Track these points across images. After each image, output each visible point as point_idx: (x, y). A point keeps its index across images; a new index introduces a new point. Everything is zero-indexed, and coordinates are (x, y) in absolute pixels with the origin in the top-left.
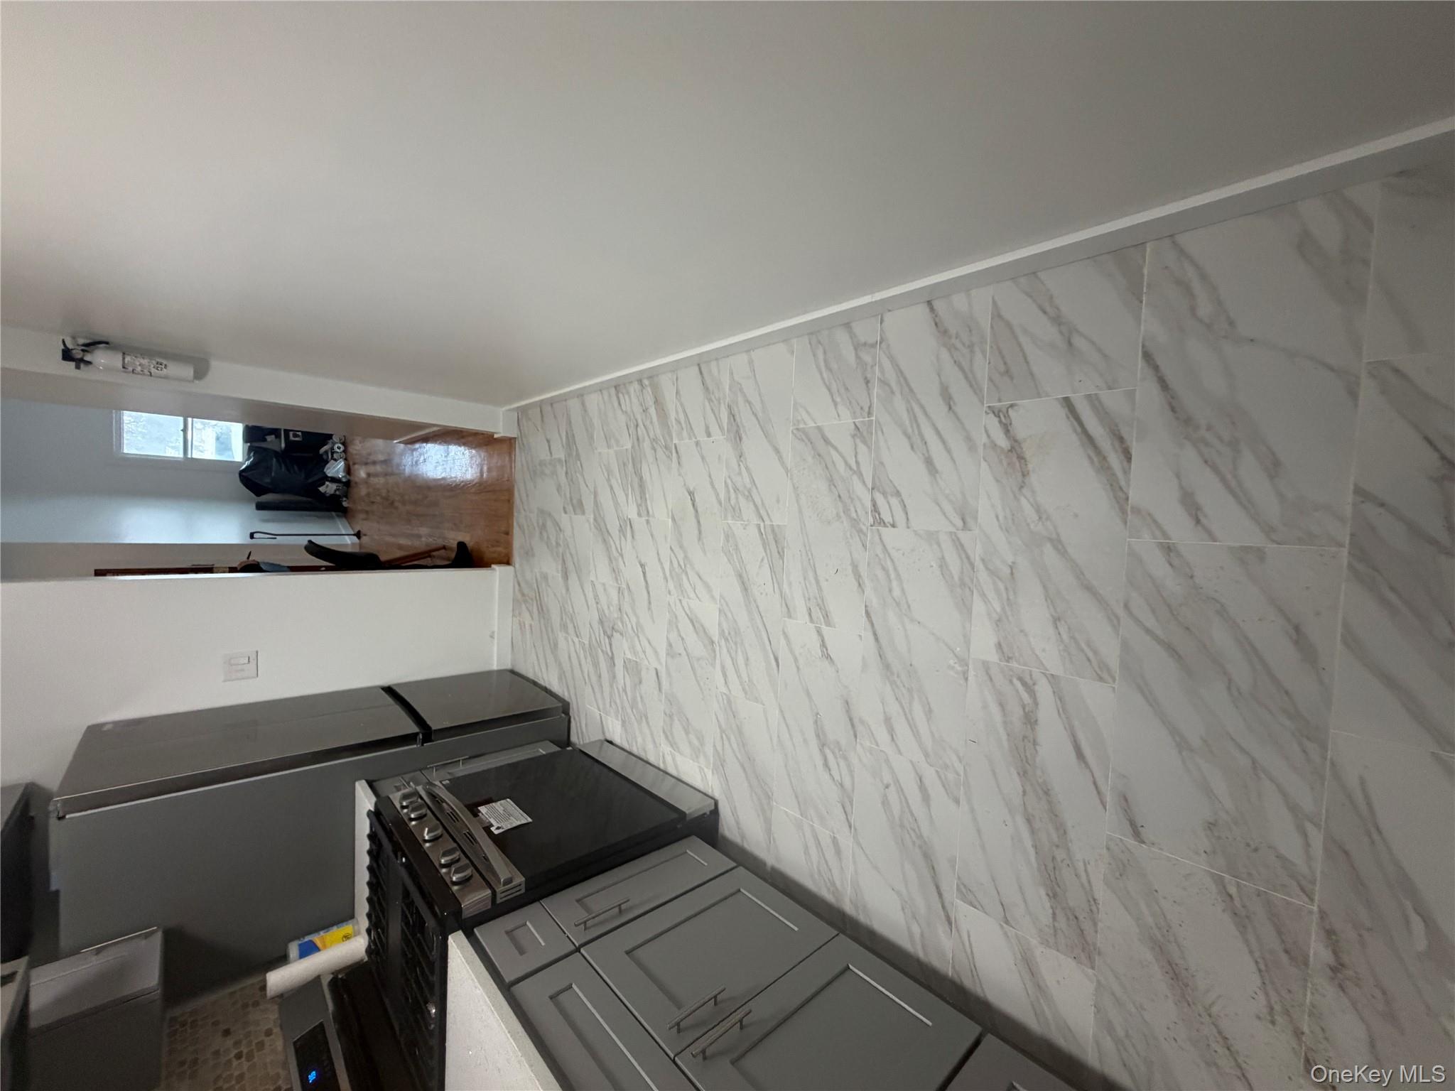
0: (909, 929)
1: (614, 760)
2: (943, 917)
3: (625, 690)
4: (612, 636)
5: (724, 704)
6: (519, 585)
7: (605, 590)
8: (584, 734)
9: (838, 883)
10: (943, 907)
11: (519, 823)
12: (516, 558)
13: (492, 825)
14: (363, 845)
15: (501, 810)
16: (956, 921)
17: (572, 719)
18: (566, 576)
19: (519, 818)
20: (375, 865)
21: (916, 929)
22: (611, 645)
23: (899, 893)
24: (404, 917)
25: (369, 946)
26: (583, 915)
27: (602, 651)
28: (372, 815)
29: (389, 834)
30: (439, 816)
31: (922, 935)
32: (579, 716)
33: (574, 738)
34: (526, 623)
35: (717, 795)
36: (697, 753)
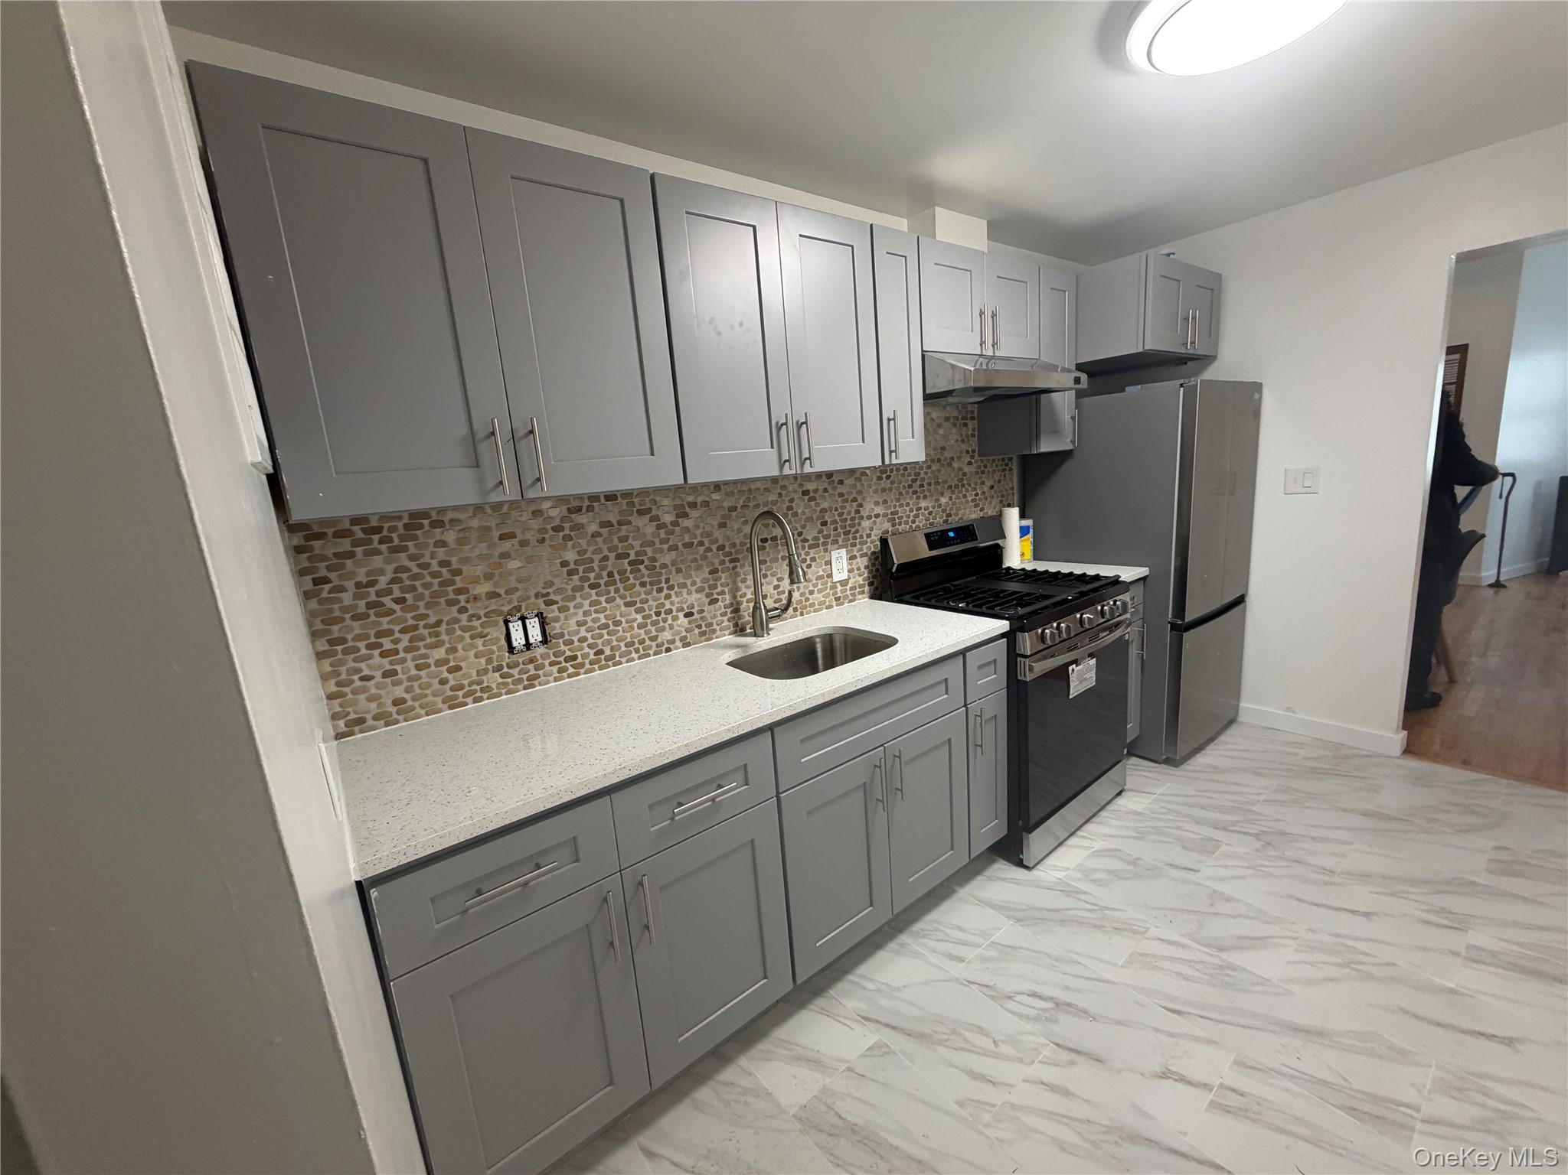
0: (872, 980)
1: (1100, 790)
2: (871, 1016)
3: (1178, 828)
4: (1258, 840)
5: (1134, 925)
6: (1367, 756)
7: (1335, 855)
8: (1136, 772)
9: (925, 941)
10: (877, 1021)
11: (1072, 687)
12: (1411, 763)
13: (1077, 666)
14: (1091, 570)
15: (1087, 676)
16: (863, 1024)
17: (1157, 765)
18: (1366, 813)
19: (1076, 688)
20: (1072, 578)
21: (870, 986)
22: (1245, 833)
23: (899, 989)
24: (1029, 594)
25: (1013, 569)
26: (986, 717)
27: (1238, 822)
28: (1116, 578)
29: (1095, 590)
30: (1100, 627)
31: (864, 988)
32: (1158, 772)
33: (1134, 760)
34: (1301, 751)
35: (1035, 872)
36: (1086, 873)
